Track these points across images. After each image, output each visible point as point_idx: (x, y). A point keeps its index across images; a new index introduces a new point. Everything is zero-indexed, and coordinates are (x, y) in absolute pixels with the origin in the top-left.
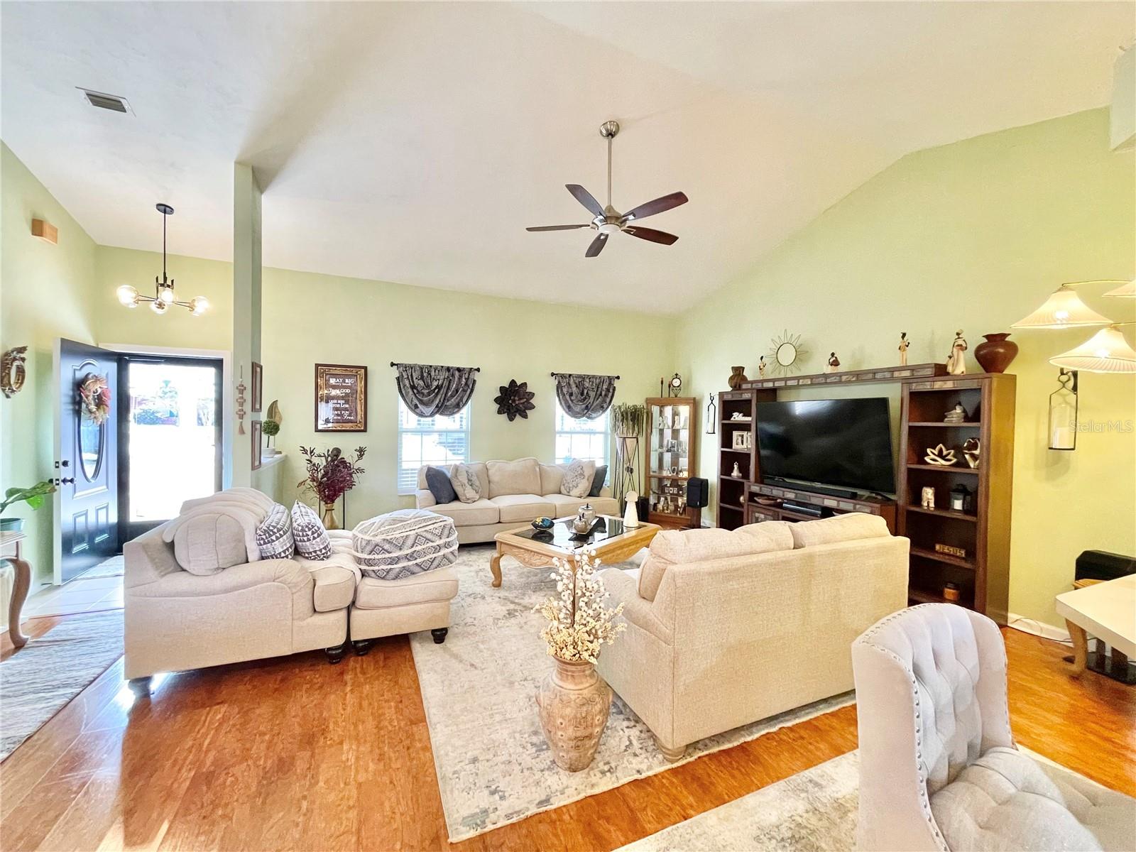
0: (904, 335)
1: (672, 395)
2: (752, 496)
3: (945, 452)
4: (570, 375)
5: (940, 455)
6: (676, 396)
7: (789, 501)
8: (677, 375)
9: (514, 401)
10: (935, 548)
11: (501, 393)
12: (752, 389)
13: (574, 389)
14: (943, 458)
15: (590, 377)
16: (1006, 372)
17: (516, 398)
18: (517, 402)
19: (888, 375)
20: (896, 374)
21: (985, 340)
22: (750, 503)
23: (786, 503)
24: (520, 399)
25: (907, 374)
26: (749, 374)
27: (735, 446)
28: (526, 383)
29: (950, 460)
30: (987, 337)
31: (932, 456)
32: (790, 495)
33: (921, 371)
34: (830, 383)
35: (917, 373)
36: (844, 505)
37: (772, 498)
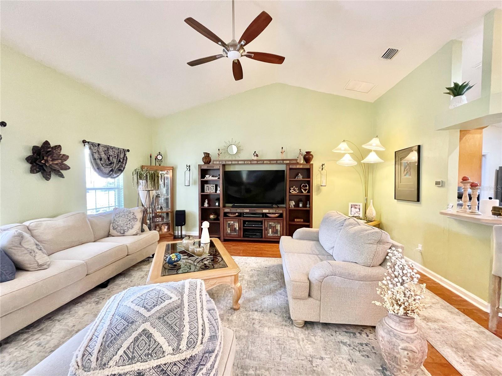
0: (282, 148)
1: (157, 164)
2: (226, 214)
3: (295, 189)
4: (99, 145)
5: (294, 190)
6: (160, 165)
7: (247, 213)
8: (160, 153)
9: (47, 161)
10: (294, 220)
11: (33, 153)
12: (219, 164)
13: (103, 156)
14: (295, 190)
15: (113, 148)
16: (311, 163)
17: (49, 159)
18: (51, 163)
19: (282, 162)
20: (285, 162)
21: (306, 153)
22: (224, 218)
23: (245, 214)
24: (53, 160)
25: (288, 162)
26: (213, 157)
27: (205, 191)
28: (60, 146)
29: (296, 191)
30: (306, 152)
31: (292, 190)
32: (247, 211)
33: (294, 162)
34: (259, 164)
35: (291, 162)
36: (271, 211)
37: (235, 213)
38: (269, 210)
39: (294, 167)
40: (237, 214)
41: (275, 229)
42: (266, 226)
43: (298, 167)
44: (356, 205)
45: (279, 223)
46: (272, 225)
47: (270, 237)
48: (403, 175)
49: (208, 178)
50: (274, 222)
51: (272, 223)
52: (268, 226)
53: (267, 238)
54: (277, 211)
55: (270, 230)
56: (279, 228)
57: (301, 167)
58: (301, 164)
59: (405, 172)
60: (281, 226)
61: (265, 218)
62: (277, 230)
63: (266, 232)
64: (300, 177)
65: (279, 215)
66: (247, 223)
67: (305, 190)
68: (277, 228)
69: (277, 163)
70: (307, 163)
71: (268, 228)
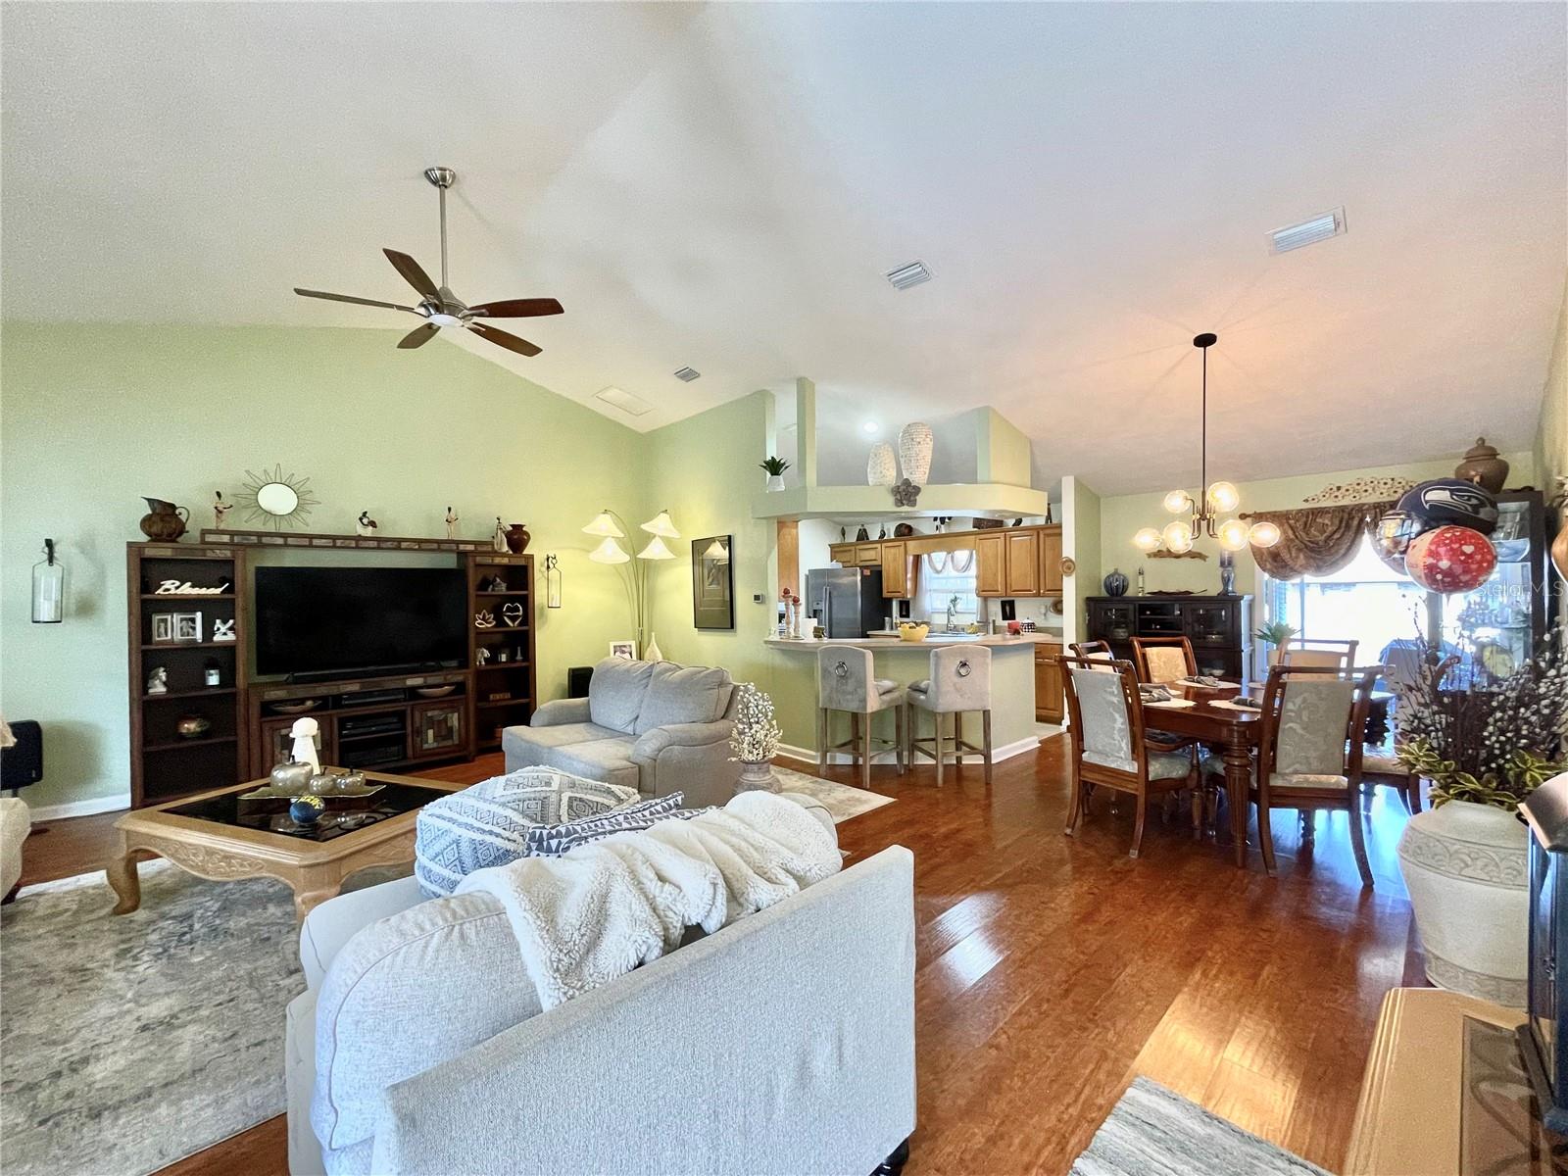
0: (450, 509)
2: (268, 708)
3: (487, 617)
5: (484, 619)
10: (489, 697)
14: (486, 621)
22: (265, 720)
26: (194, 517)
27: (157, 638)
29: (490, 623)
31: (479, 621)
32: (354, 687)
33: (483, 547)
34: (383, 549)
35: (480, 549)
36: (431, 680)
37: (302, 701)
38: (425, 677)
39: (488, 560)
40: (309, 703)
41: (443, 726)
42: (417, 724)
43: (497, 560)
44: (625, 646)
45: (454, 709)
46: (436, 719)
47: (432, 752)
48: (707, 583)
49: (173, 592)
50: (441, 709)
51: (436, 713)
52: (424, 721)
53: (424, 756)
54: (449, 677)
55: (431, 733)
56: (456, 723)
57: (505, 561)
58: (504, 555)
59: (710, 580)
60: (462, 716)
61: (411, 703)
62: (452, 727)
63: (419, 739)
64: (502, 588)
65: (453, 687)
66: (349, 725)
67: (513, 619)
68: (449, 725)
69: (439, 550)
70: (514, 552)
71: (424, 728)
